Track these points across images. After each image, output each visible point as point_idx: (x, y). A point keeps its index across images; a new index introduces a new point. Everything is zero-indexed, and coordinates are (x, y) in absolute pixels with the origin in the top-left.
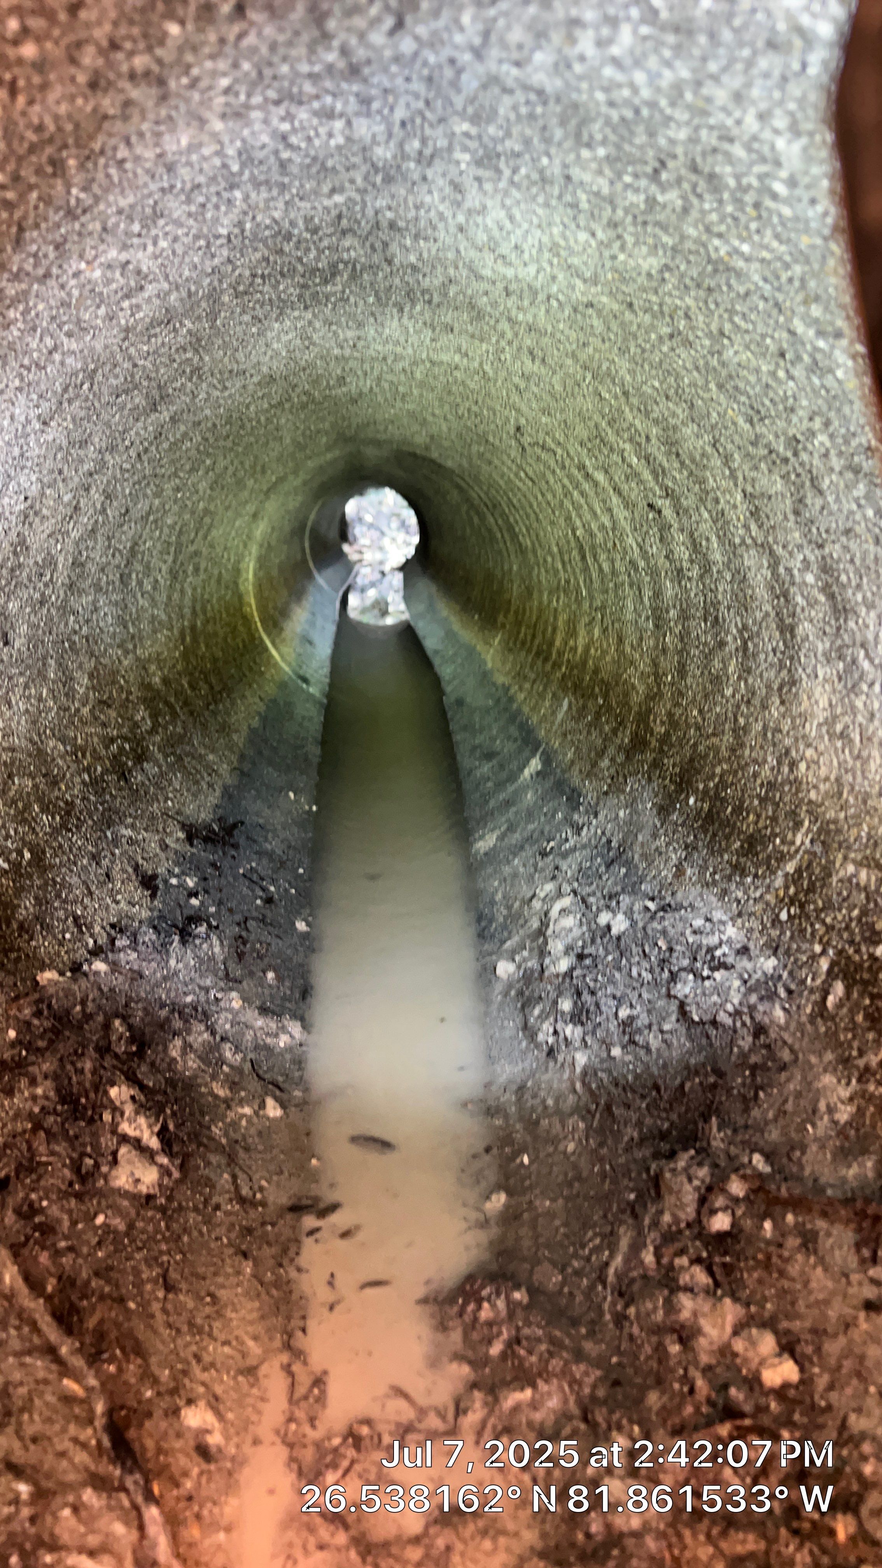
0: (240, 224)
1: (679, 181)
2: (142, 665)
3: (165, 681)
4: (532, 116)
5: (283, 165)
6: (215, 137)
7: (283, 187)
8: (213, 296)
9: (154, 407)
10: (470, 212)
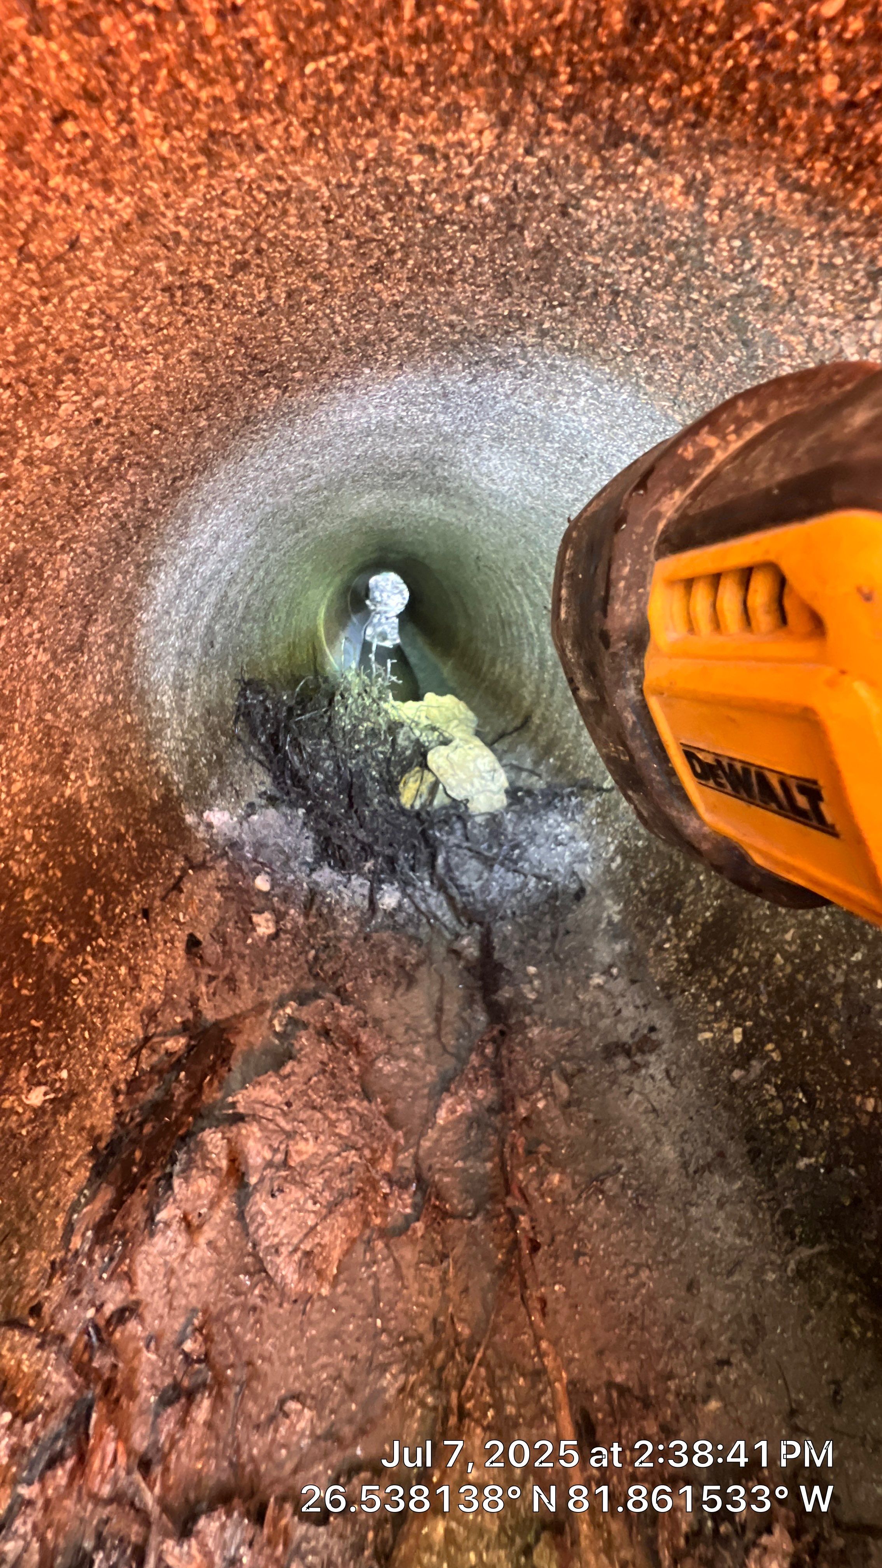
0: (366, 452)
1: (593, 464)
2: (269, 661)
3: (280, 670)
4: (526, 425)
5: (396, 429)
6: (369, 416)
7: (393, 438)
8: (342, 482)
9: (297, 531)
10: (482, 459)
